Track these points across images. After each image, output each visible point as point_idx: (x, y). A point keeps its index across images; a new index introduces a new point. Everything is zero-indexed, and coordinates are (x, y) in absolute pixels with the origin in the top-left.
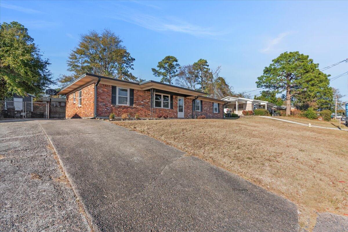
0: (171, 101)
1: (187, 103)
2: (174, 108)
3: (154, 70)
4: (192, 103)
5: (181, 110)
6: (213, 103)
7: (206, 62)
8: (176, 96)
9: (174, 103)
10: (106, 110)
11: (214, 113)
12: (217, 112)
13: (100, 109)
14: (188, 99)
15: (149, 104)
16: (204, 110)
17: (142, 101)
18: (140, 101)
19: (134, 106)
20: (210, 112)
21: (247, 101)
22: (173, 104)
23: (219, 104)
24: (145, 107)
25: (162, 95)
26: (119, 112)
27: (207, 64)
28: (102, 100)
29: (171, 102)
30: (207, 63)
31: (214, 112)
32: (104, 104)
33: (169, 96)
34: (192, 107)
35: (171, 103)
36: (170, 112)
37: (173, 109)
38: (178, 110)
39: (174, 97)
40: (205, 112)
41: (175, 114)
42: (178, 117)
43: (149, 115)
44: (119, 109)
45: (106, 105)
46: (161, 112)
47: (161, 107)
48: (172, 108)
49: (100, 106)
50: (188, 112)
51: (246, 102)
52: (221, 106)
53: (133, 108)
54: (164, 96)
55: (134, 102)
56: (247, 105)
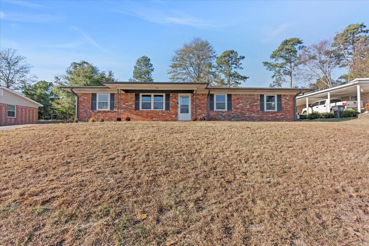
2: (171, 109)
3: (266, 63)
5: (185, 111)
6: (262, 95)
8: (176, 94)
9: (171, 102)
10: (86, 115)
12: (275, 110)
13: (81, 115)
15: (132, 107)
17: (124, 104)
18: (122, 104)
19: (115, 110)
22: (170, 104)
23: (280, 96)
24: (128, 111)
25: (152, 94)
26: (99, 117)
28: (83, 107)
29: (167, 102)
31: (266, 110)
32: (84, 110)
33: (164, 94)
34: (206, 105)
36: (163, 114)
37: (169, 110)
38: (179, 112)
39: (172, 95)
41: (174, 116)
42: (179, 119)
44: (98, 114)
45: (86, 111)
46: (149, 114)
47: (150, 108)
48: (167, 109)
49: (81, 112)
52: (287, 98)
53: (113, 112)
54: (155, 96)
55: (115, 106)
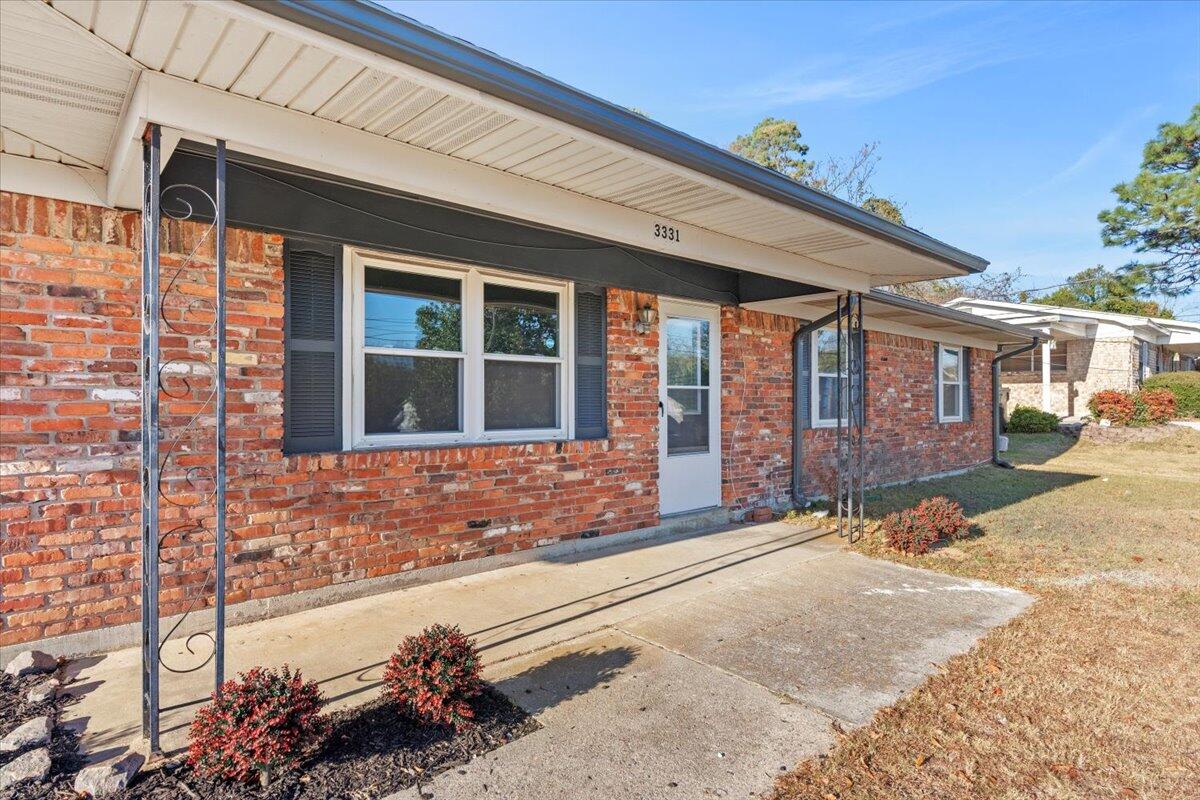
0: (580, 350)
1: (750, 359)
2: (618, 423)
4: (788, 356)
5: (689, 436)
6: (936, 346)
7: (795, 132)
8: (644, 297)
9: (621, 366)
11: (941, 426)
12: (959, 418)
14: (758, 319)
15: (250, 408)
16: (880, 413)
20: (916, 425)
21: (1094, 327)
22: (613, 382)
23: (968, 351)
25: (473, 280)
27: (800, 142)
29: (590, 361)
30: (799, 135)
31: (943, 419)
33: (566, 292)
34: (787, 394)
35: (580, 371)
36: (570, 476)
37: (605, 435)
38: (662, 444)
39: (619, 302)
40: (888, 425)
41: (636, 486)
42: (667, 512)
43: (264, 555)
46: (449, 487)
47: (454, 425)
48: (592, 423)
50: (757, 451)
51: (1090, 327)
52: (981, 366)
54: (492, 293)
56: (1097, 349)
